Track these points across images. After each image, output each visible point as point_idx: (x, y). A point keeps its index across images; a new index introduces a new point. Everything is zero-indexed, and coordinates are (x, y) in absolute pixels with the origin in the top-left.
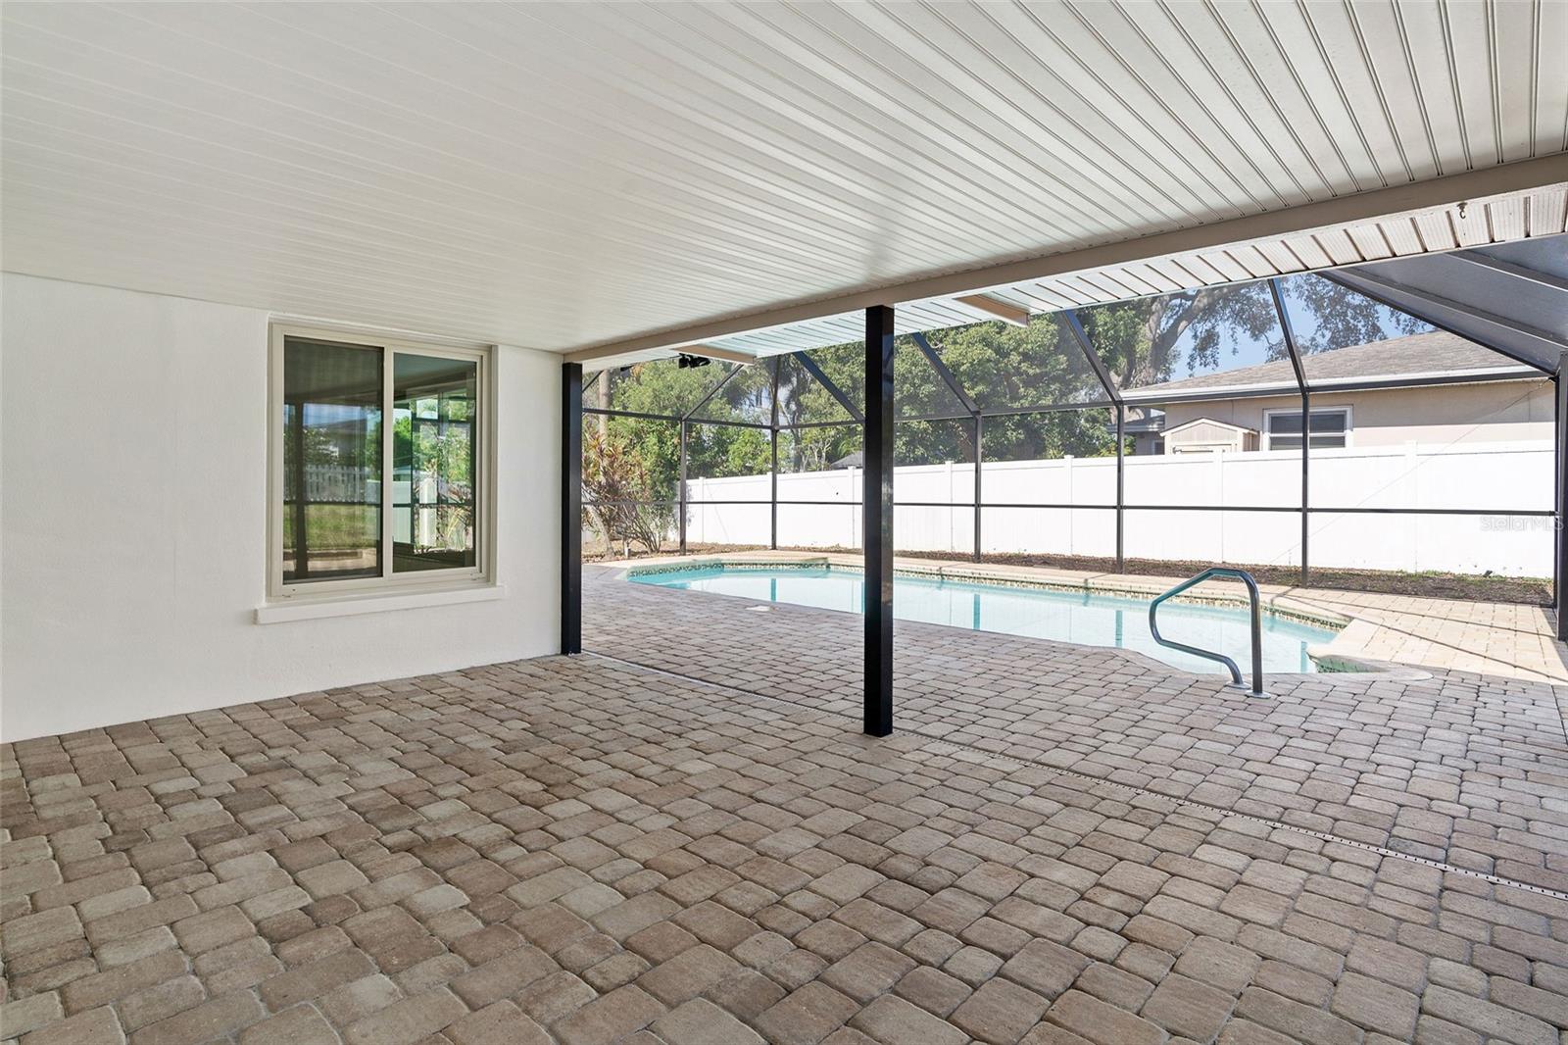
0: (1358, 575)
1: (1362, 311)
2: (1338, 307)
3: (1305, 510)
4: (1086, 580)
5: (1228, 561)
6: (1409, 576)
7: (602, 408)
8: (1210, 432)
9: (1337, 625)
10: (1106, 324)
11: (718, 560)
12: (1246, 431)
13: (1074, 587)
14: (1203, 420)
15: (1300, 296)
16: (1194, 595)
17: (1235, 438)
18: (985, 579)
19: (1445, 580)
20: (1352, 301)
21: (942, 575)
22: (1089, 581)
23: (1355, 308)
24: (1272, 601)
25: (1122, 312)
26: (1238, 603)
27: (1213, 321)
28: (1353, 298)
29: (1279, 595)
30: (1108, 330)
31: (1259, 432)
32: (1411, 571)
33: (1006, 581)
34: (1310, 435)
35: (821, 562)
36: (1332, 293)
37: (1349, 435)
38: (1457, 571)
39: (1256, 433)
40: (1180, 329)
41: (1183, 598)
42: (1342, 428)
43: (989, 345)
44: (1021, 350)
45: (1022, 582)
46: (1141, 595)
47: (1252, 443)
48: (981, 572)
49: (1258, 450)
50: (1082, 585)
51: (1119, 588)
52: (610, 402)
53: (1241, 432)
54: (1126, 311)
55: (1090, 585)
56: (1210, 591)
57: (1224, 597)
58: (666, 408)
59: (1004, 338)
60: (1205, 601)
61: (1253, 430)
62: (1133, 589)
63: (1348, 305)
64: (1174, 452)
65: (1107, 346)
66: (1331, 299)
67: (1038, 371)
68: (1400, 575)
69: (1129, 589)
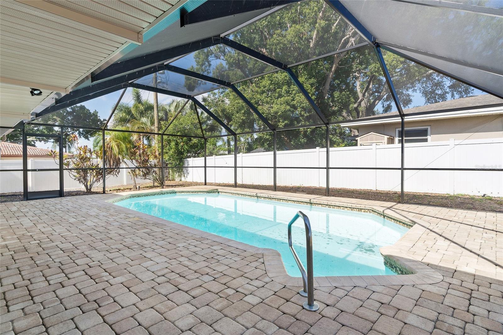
0: (429, 196)
1: (441, 96)
2: (433, 95)
3: (402, 169)
4: (310, 200)
5: (378, 189)
6: (451, 196)
7: (156, 132)
8: (374, 138)
9: (410, 225)
10: (338, 97)
11: (173, 190)
12: (388, 137)
13: (306, 202)
14: (372, 133)
15: (420, 92)
16: (353, 207)
17: (384, 139)
18: (273, 198)
19: (465, 198)
20: (438, 92)
21: (258, 197)
22: (312, 200)
23: (439, 95)
24: (383, 211)
25: (344, 92)
26: (371, 211)
27: (390, 101)
28: (438, 91)
29: (389, 208)
30: (339, 99)
31: (394, 137)
32: (452, 194)
33: (281, 199)
34: (405, 138)
35: (215, 191)
36: (430, 90)
37: (429, 137)
38: (472, 194)
39: (393, 138)
40: (376, 103)
41: (349, 208)
42: (426, 135)
43: (288, 104)
44: (301, 106)
45: (287, 200)
46: (332, 206)
47: (391, 141)
48: (271, 196)
49: (394, 144)
50: (309, 202)
51: (323, 203)
52: (159, 130)
53: (386, 137)
54: (346, 92)
55: (312, 202)
56: (360, 206)
57: (365, 208)
58: (178, 132)
59: (295, 102)
60: (357, 209)
61: (391, 136)
62: (328, 204)
63: (437, 94)
64: (361, 145)
65: (339, 106)
66: (430, 92)
67: (308, 114)
68: (447, 195)
69: (327, 204)
